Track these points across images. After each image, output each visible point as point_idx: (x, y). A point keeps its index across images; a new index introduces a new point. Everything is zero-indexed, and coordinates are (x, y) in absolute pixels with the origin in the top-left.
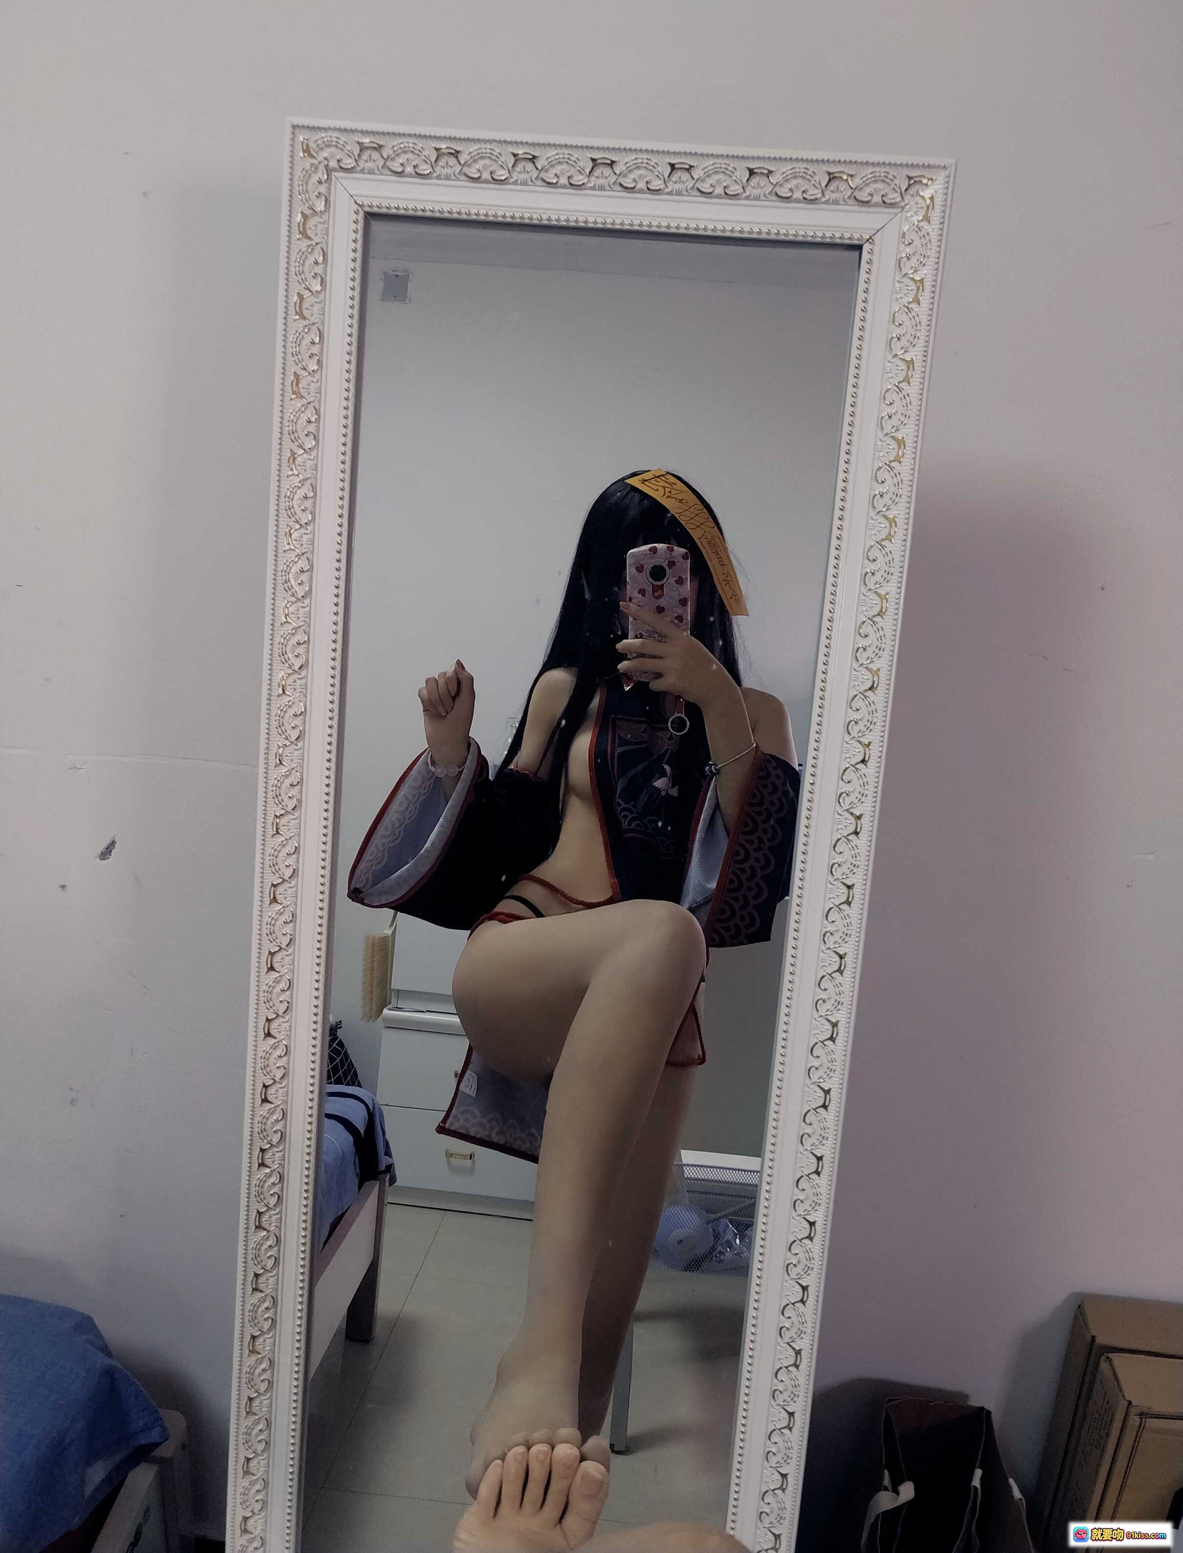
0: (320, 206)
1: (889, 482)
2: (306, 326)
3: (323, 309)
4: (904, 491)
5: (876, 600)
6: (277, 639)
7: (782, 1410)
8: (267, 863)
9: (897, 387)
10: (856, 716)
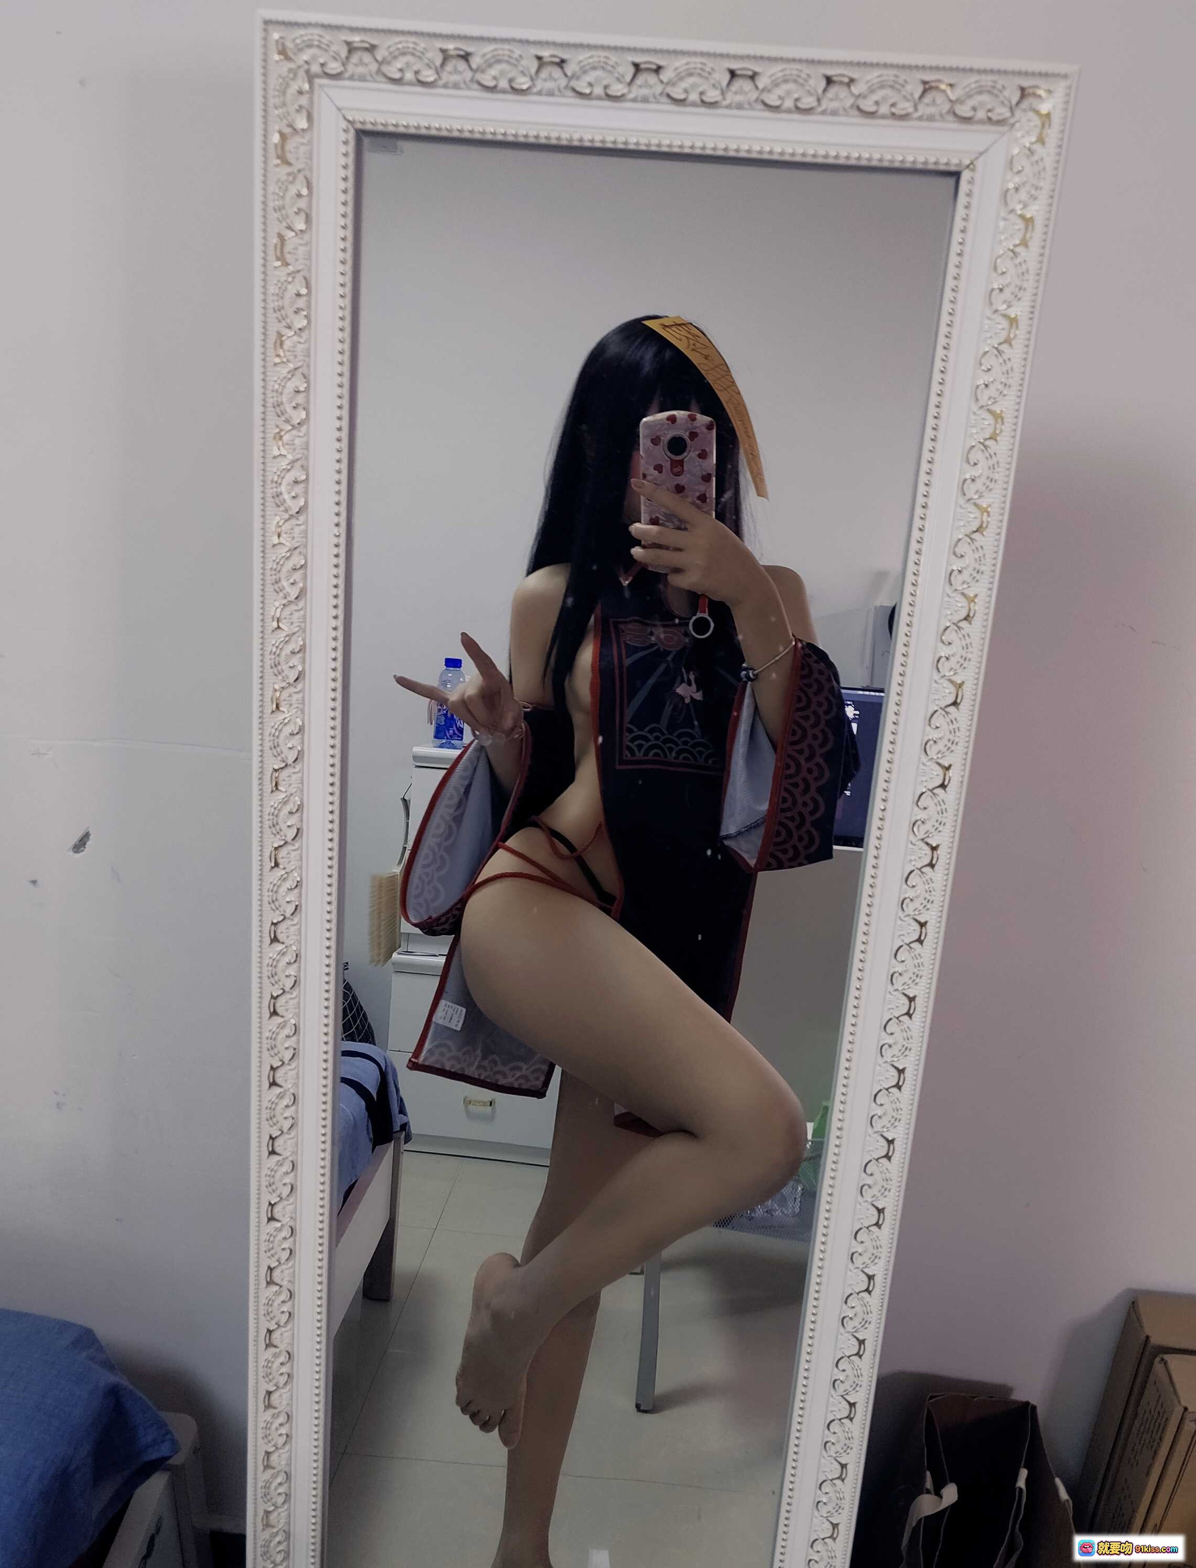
0: (302, 123)
1: (983, 464)
2: (289, 274)
3: (310, 253)
4: (999, 476)
5: (963, 602)
6: (269, 648)
7: (834, 1461)
8: (266, 899)
9: (996, 348)
10: (935, 735)
